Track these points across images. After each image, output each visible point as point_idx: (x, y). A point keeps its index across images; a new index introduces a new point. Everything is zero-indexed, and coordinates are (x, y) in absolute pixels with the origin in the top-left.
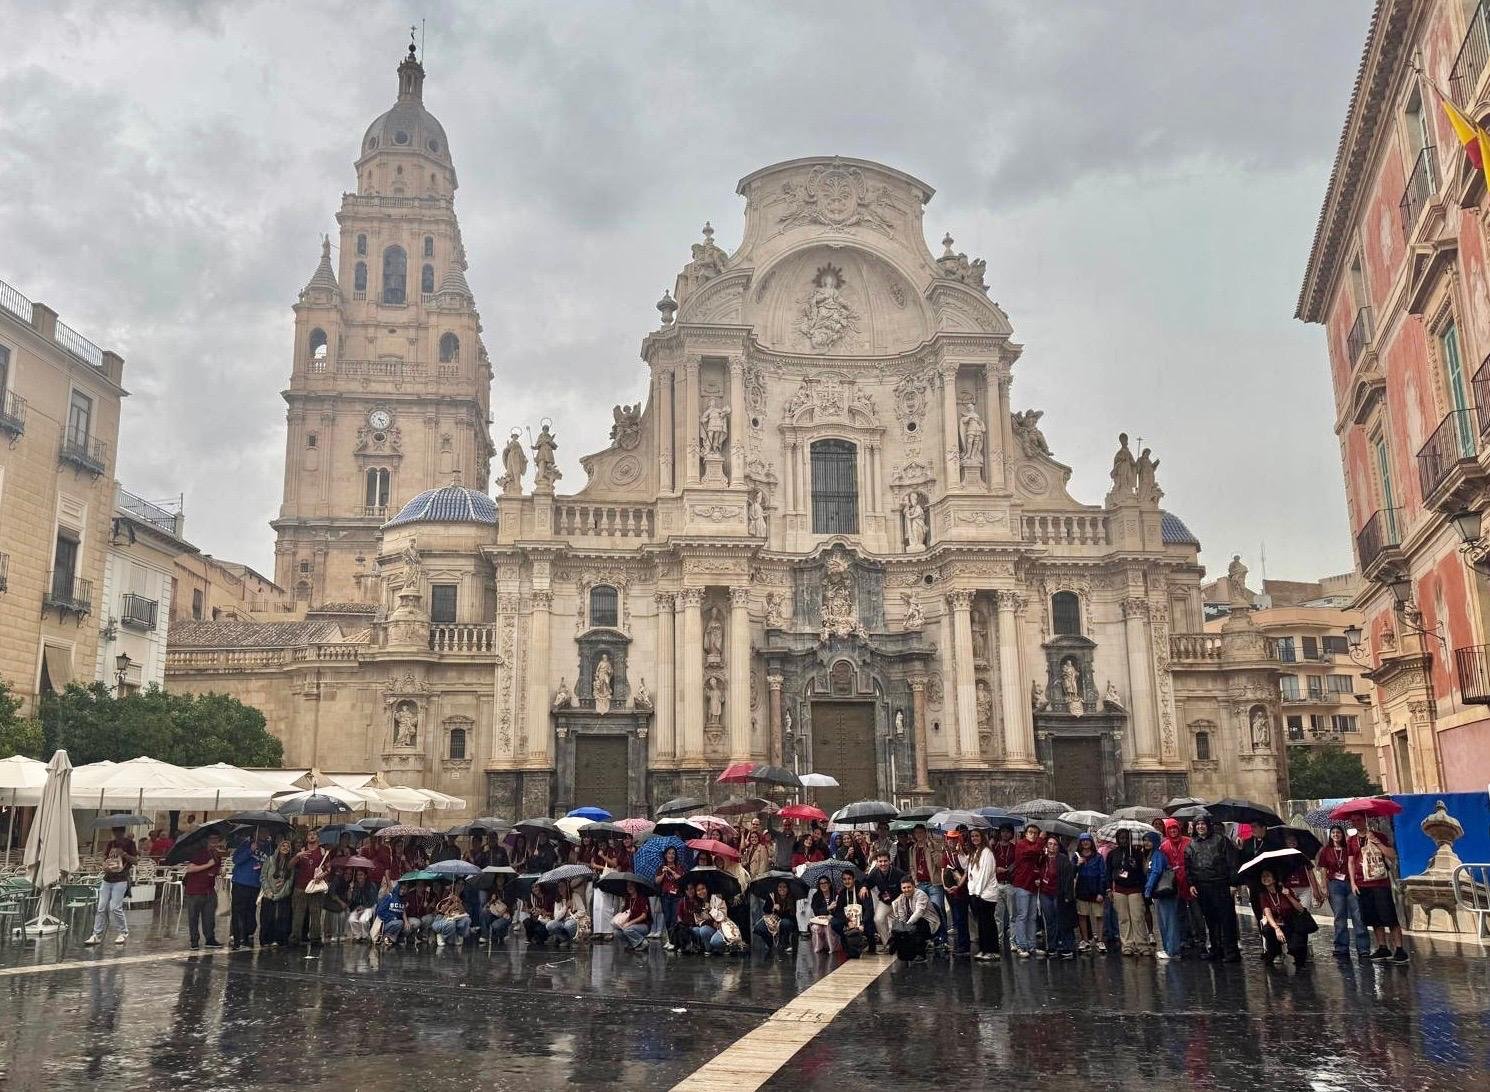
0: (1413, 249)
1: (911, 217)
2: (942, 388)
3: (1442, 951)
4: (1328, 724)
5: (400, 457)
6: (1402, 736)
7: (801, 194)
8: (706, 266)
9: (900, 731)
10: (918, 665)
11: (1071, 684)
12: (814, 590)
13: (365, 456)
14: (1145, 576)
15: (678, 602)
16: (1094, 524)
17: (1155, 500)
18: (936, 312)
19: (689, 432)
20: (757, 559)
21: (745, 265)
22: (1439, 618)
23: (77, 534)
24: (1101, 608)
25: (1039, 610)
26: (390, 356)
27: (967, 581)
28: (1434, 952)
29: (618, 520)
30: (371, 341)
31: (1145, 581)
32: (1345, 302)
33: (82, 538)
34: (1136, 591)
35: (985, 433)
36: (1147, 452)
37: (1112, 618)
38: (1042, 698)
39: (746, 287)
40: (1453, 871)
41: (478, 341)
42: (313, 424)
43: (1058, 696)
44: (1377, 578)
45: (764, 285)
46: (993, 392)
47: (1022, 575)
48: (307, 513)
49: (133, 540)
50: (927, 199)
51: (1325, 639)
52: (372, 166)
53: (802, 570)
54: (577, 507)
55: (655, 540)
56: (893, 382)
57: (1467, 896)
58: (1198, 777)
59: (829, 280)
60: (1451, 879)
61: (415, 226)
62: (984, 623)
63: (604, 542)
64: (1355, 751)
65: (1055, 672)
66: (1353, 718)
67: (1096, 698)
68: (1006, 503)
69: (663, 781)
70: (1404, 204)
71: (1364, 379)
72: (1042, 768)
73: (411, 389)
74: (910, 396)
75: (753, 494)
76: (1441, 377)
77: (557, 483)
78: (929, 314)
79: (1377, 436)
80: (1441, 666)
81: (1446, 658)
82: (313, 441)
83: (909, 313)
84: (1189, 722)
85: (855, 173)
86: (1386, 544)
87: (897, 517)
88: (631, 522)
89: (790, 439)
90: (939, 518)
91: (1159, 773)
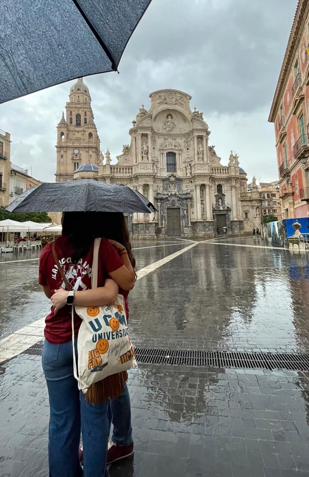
0: (294, 99)
1: (187, 103)
2: (194, 140)
3: (296, 253)
4: (271, 211)
5: (81, 160)
6: (287, 210)
7: (163, 97)
8: (142, 113)
9: (185, 214)
10: (189, 200)
11: (220, 203)
12: (167, 185)
13: (73, 160)
14: (236, 180)
15: (138, 187)
16: (225, 170)
17: (238, 165)
18: (193, 124)
19: (139, 151)
20: (155, 178)
21: (151, 113)
22: (296, 184)
23: (2, 173)
24: (227, 188)
25: (214, 188)
26: (78, 138)
27: (200, 182)
28: (294, 253)
29: (124, 170)
30: (74, 134)
31: (236, 182)
32: (278, 117)
33: (3, 174)
34: (234, 184)
35: (203, 150)
36: (236, 154)
37: (229, 189)
38: (214, 206)
39: (151, 118)
40: (299, 235)
41: (97, 134)
42: (62, 153)
43: (218, 206)
44: (283, 177)
45: (155, 118)
46: (205, 141)
47: (211, 181)
48: (62, 172)
49: (16, 175)
50: (190, 99)
51: (271, 194)
52: (72, 96)
53: (165, 180)
54: (116, 167)
55: (133, 174)
56: (184, 139)
57: (302, 241)
58: (245, 222)
59: (170, 117)
60: (299, 237)
61: (83, 109)
62: (203, 191)
63: (121, 175)
64: (276, 216)
65: (217, 201)
66: (276, 210)
67: (225, 206)
68: (207, 165)
69: (136, 225)
70: (293, 89)
71: (282, 133)
72: (214, 221)
73: (83, 145)
74: (187, 142)
75: (154, 164)
76: (299, 128)
77: (111, 162)
78: (191, 124)
79: (284, 146)
80: (296, 194)
81: (297, 192)
82: (62, 156)
83: (187, 124)
84: (244, 210)
85: (175, 93)
86: (285, 168)
87: (185, 169)
88: (127, 170)
89: (162, 152)
90: (194, 169)
91: (237, 221)
